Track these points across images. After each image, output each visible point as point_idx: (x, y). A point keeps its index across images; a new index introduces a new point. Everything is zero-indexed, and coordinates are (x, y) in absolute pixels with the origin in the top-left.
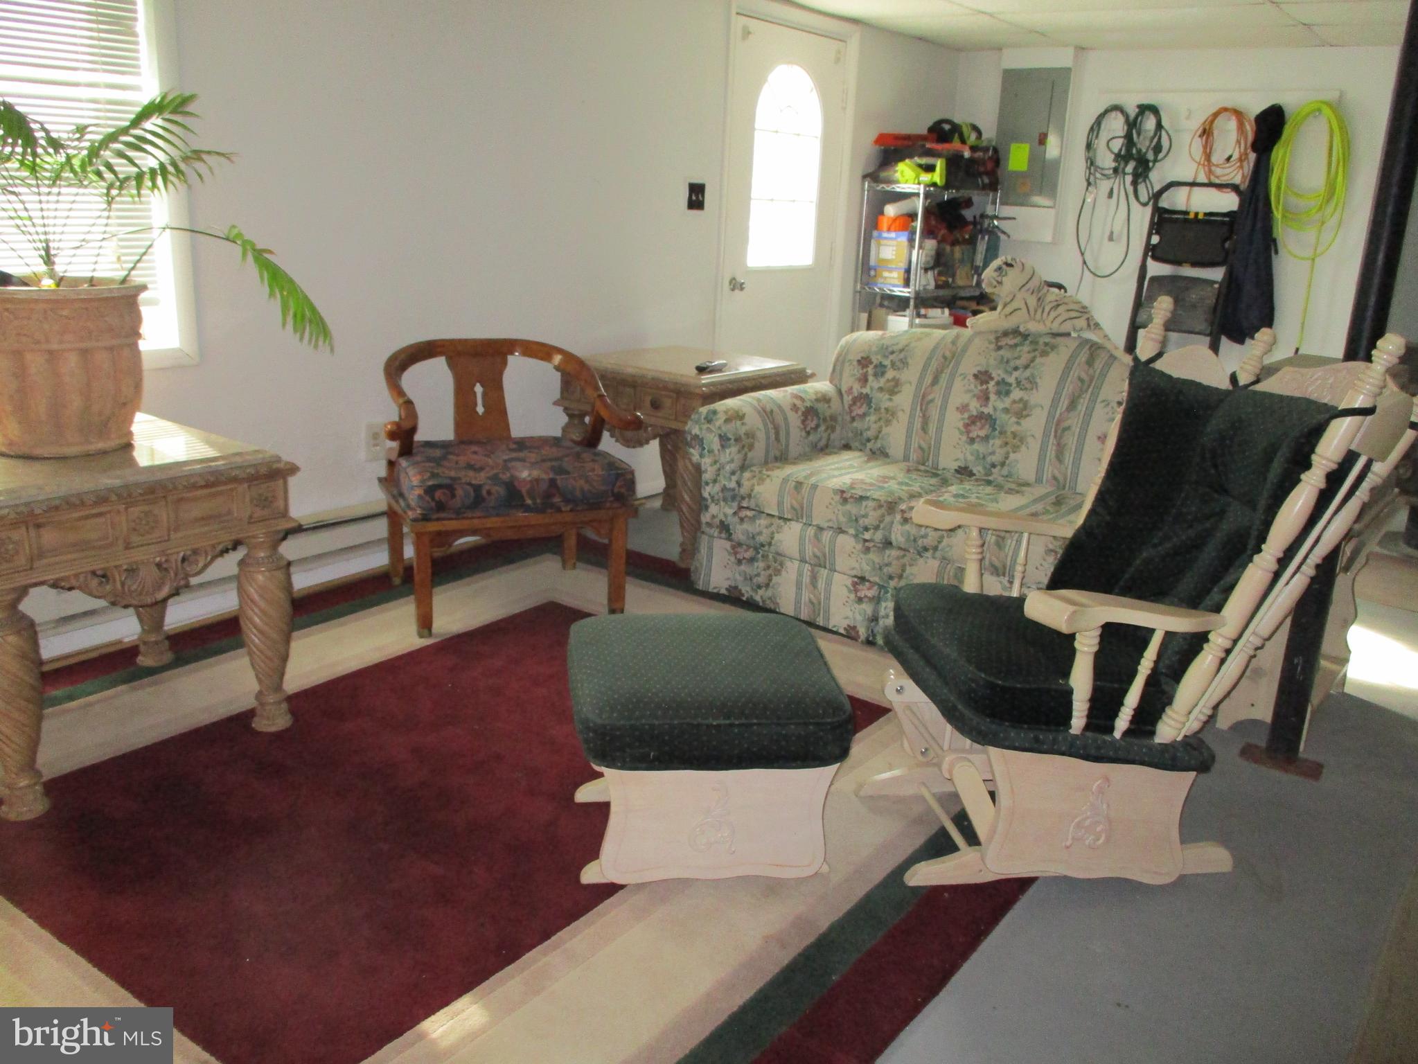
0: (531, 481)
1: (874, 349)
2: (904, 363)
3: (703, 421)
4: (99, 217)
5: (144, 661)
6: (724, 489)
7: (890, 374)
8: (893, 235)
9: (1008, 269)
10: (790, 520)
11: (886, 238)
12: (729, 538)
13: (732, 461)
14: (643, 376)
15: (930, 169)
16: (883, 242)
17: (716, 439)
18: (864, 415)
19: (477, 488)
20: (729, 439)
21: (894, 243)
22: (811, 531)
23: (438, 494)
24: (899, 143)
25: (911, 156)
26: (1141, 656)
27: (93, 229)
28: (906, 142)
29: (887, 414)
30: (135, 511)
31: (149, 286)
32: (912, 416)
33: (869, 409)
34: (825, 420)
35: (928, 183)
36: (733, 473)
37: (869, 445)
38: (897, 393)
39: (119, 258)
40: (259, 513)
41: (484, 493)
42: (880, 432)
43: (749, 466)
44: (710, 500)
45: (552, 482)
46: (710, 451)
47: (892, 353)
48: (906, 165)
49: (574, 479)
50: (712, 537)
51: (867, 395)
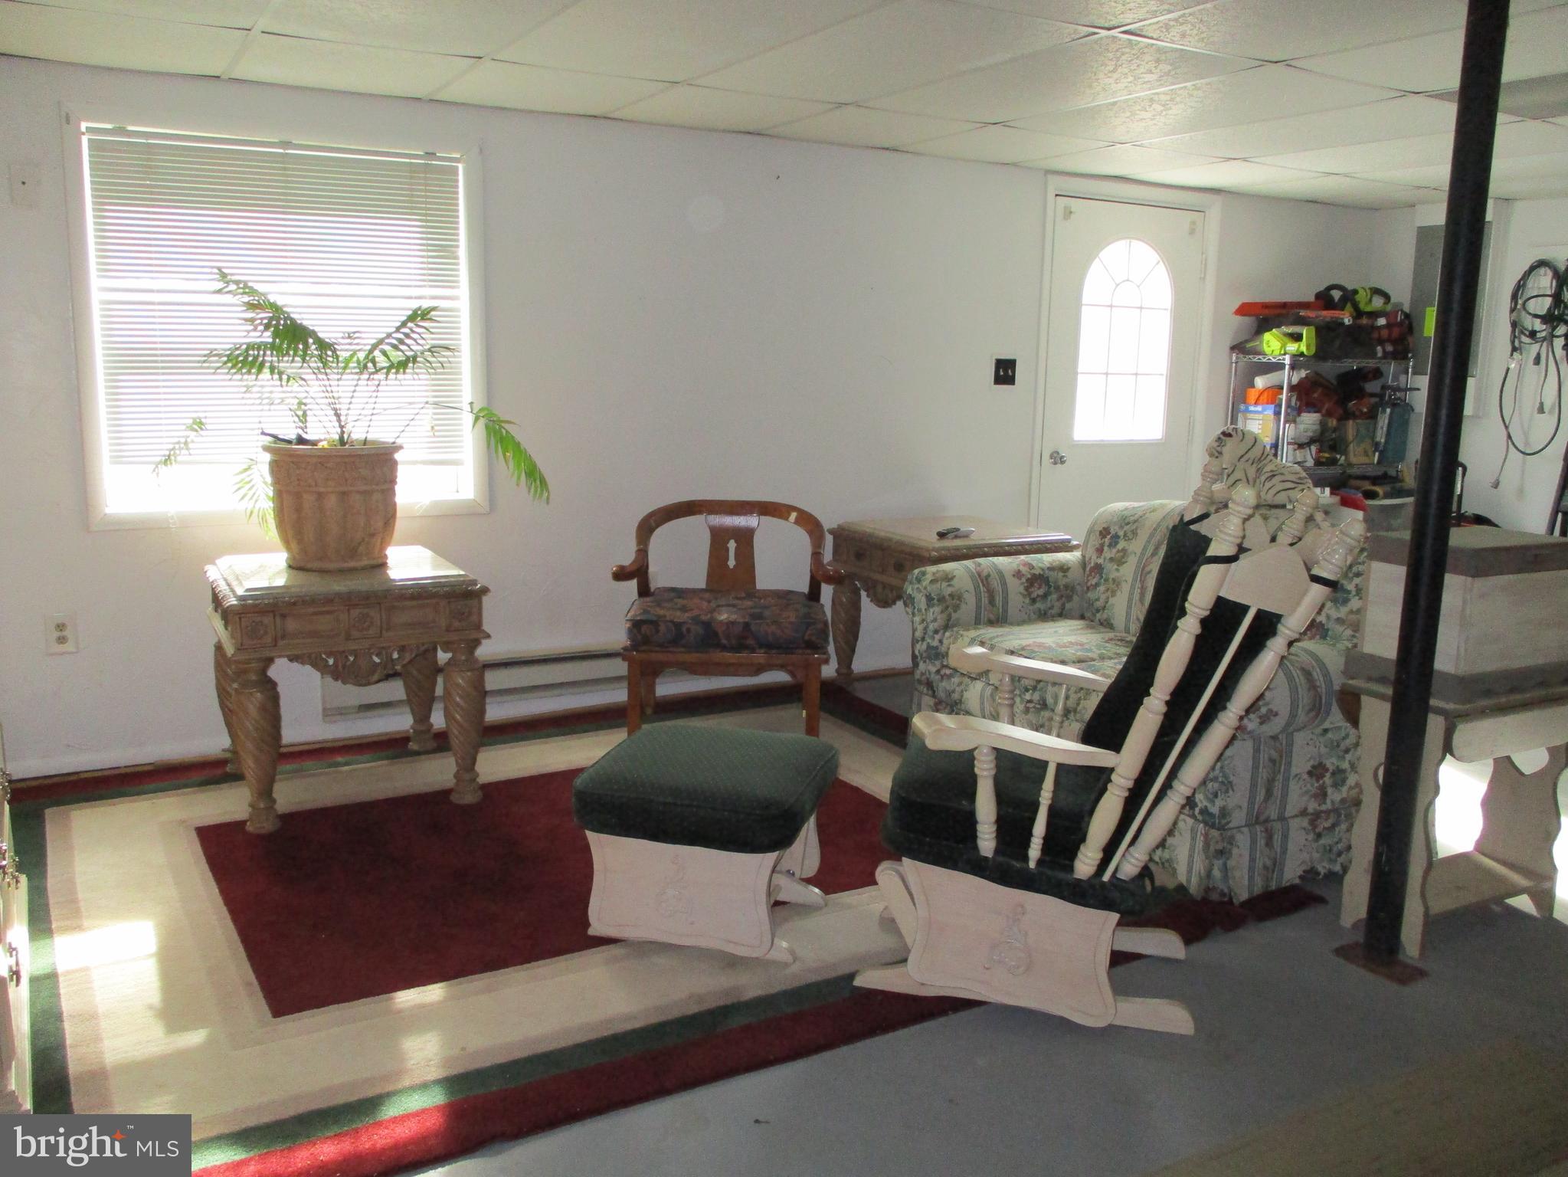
0: (727, 623)
1: (1115, 519)
2: (1135, 533)
3: (915, 581)
4: (371, 397)
5: (413, 746)
6: (929, 647)
7: (1121, 545)
8: (1259, 408)
9: (1228, 439)
10: (976, 679)
11: (1251, 412)
12: (934, 696)
13: (935, 620)
14: (890, 540)
15: (1297, 338)
16: (1250, 416)
17: (924, 600)
18: (1097, 585)
19: (678, 625)
20: (933, 599)
21: (1260, 416)
22: (989, 690)
23: (644, 629)
24: (1266, 311)
25: (1278, 326)
26: (1041, 789)
27: (366, 406)
28: (1278, 311)
29: (1113, 584)
30: (355, 612)
31: (405, 446)
32: (1133, 587)
33: (1100, 579)
34: (1057, 588)
35: (1295, 352)
36: (936, 632)
37: (1098, 616)
38: (1124, 563)
39: (432, 427)
40: (456, 624)
41: (684, 629)
42: (1107, 602)
43: (954, 626)
44: (919, 658)
45: (747, 625)
46: (920, 610)
47: (1128, 524)
48: (1273, 335)
49: (767, 624)
50: (921, 693)
51: (1101, 565)
